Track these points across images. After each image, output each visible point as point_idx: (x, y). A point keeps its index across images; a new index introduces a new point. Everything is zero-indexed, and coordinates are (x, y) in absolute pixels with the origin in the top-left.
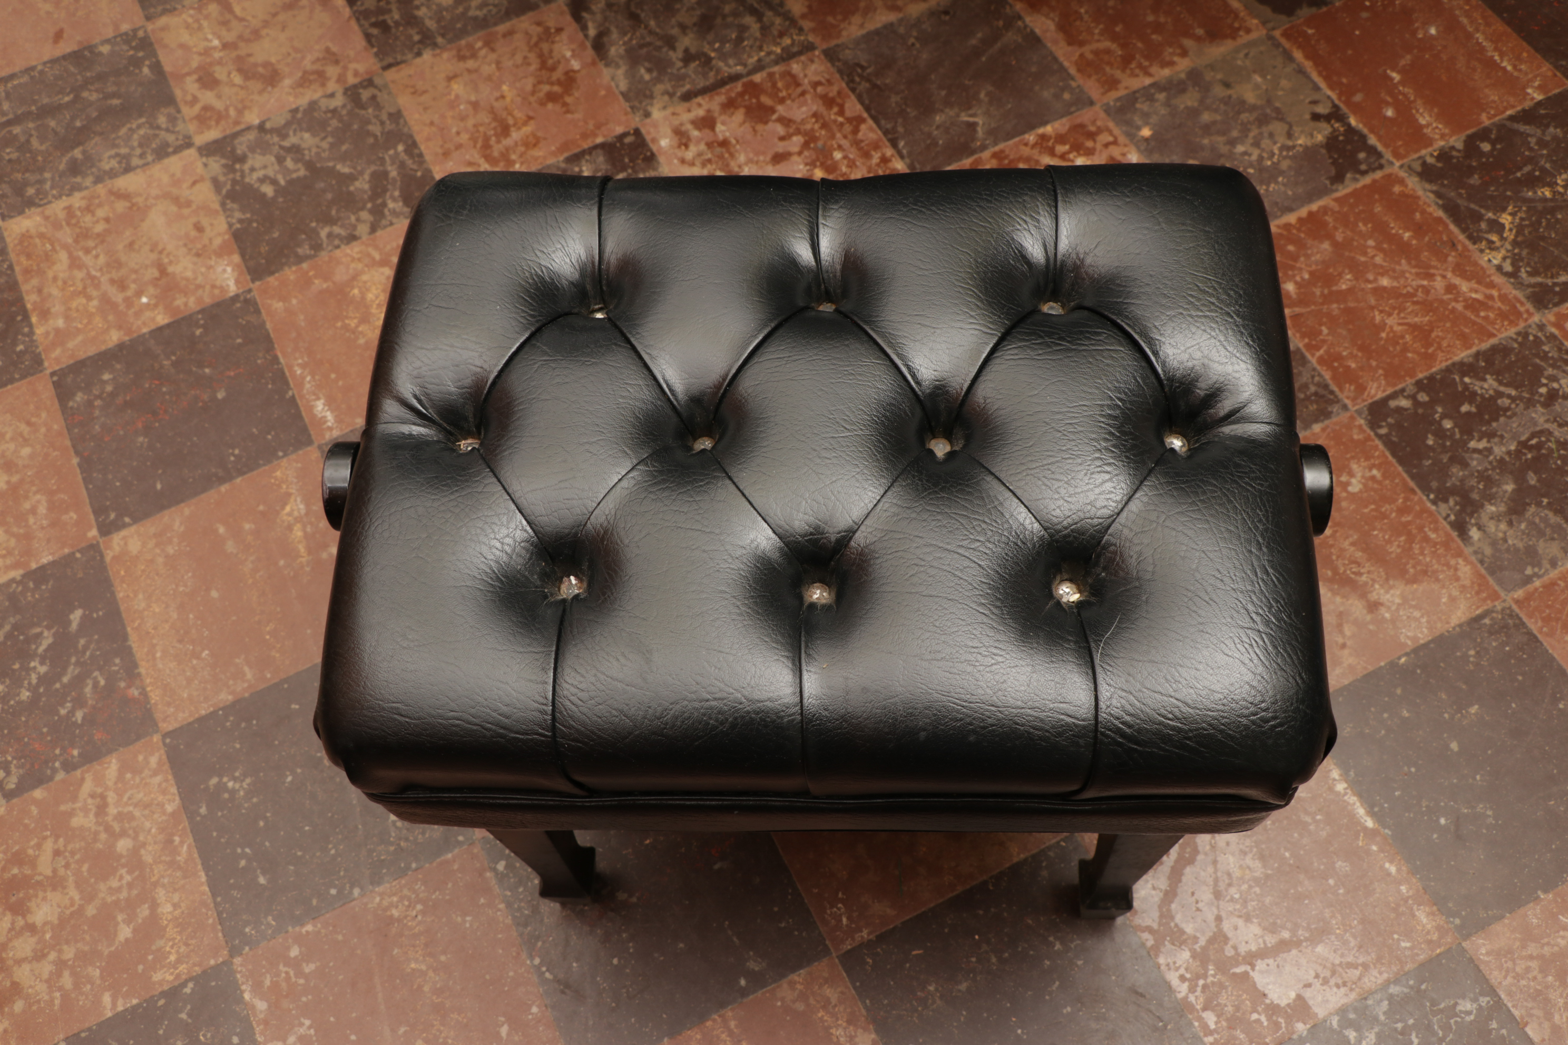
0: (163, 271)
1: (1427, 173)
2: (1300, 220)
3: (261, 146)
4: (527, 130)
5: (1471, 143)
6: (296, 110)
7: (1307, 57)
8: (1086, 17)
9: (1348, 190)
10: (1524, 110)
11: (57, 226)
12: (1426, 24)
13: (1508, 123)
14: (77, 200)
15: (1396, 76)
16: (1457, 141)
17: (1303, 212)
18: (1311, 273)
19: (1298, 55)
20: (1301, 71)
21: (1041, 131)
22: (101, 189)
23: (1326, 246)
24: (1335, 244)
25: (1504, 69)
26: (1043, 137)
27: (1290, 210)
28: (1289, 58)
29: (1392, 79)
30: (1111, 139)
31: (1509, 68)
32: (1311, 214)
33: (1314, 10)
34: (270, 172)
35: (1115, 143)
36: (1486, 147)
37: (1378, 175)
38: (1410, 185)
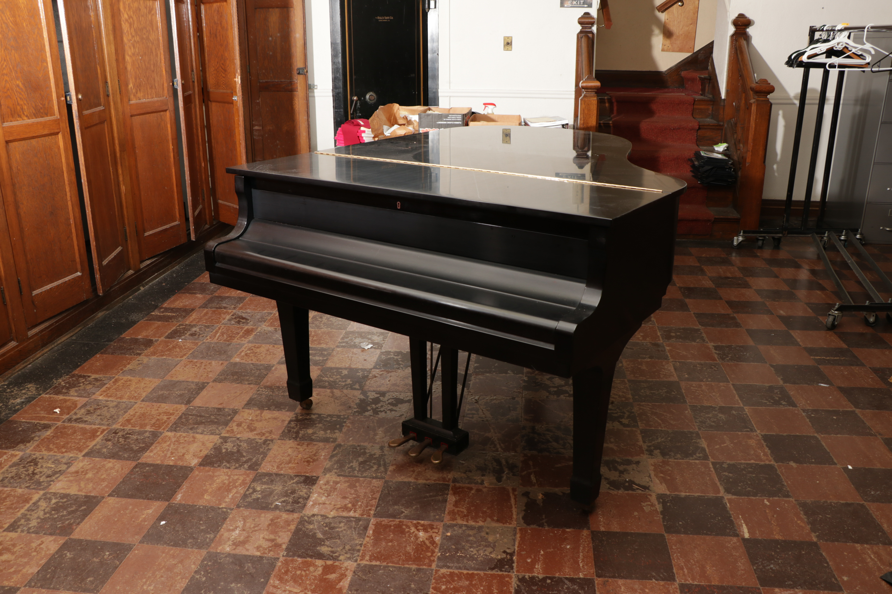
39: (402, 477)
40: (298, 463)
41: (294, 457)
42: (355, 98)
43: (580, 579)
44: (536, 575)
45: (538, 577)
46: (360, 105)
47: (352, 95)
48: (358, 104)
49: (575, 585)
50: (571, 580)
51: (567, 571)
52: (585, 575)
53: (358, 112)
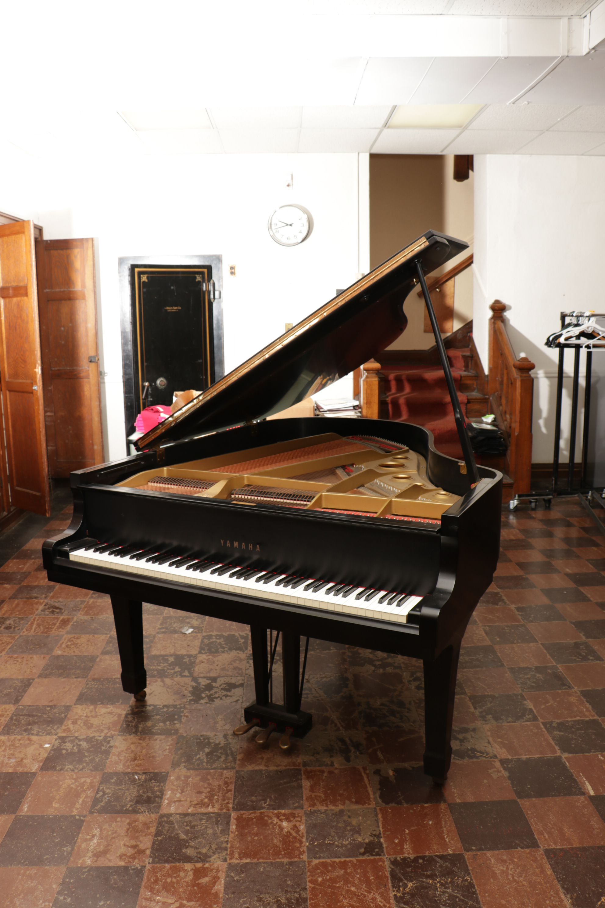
0: (22, 760)
1: (394, 862)
2: (340, 862)
3: (72, 742)
4: (140, 762)
5: (416, 859)
6: (88, 736)
7: (382, 817)
8: (321, 786)
9: (363, 858)
10: (443, 855)
11: (9, 741)
12: (430, 820)
13: (434, 856)
14: (19, 737)
15: (407, 831)
16: (412, 857)
17: (343, 860)
18: (330, 878)
19: (380, 816)
20: (377, 821)
21: (280, 811)
22: (27, 737)
23: (342, 872)
24: (346, 872)
25: (446, 841)
26: (280, 813)
27: (340, 857)
28: (376, 815)
29: (405, 831)
30: (300, 820)
31: (447, 841)
32: (345, 861)
33: (396, 805)
34: (68, 748)
35: (300, 821)
36: (421, 861)
37: (378, 857)
38: (386, 863)
39: (253, 765)
40: (143, 759)
41: (138, 753)
42: (147, 384)
43: (449, 855)
44: (407, 855)
45: (409, 858)
46: (151, 390)
47: (143, 381)
48: (150, 390)
49: (446, 862)
50: (442, 857)
51: (436, 848)
52: (453, 850)
53: (149, 397)
